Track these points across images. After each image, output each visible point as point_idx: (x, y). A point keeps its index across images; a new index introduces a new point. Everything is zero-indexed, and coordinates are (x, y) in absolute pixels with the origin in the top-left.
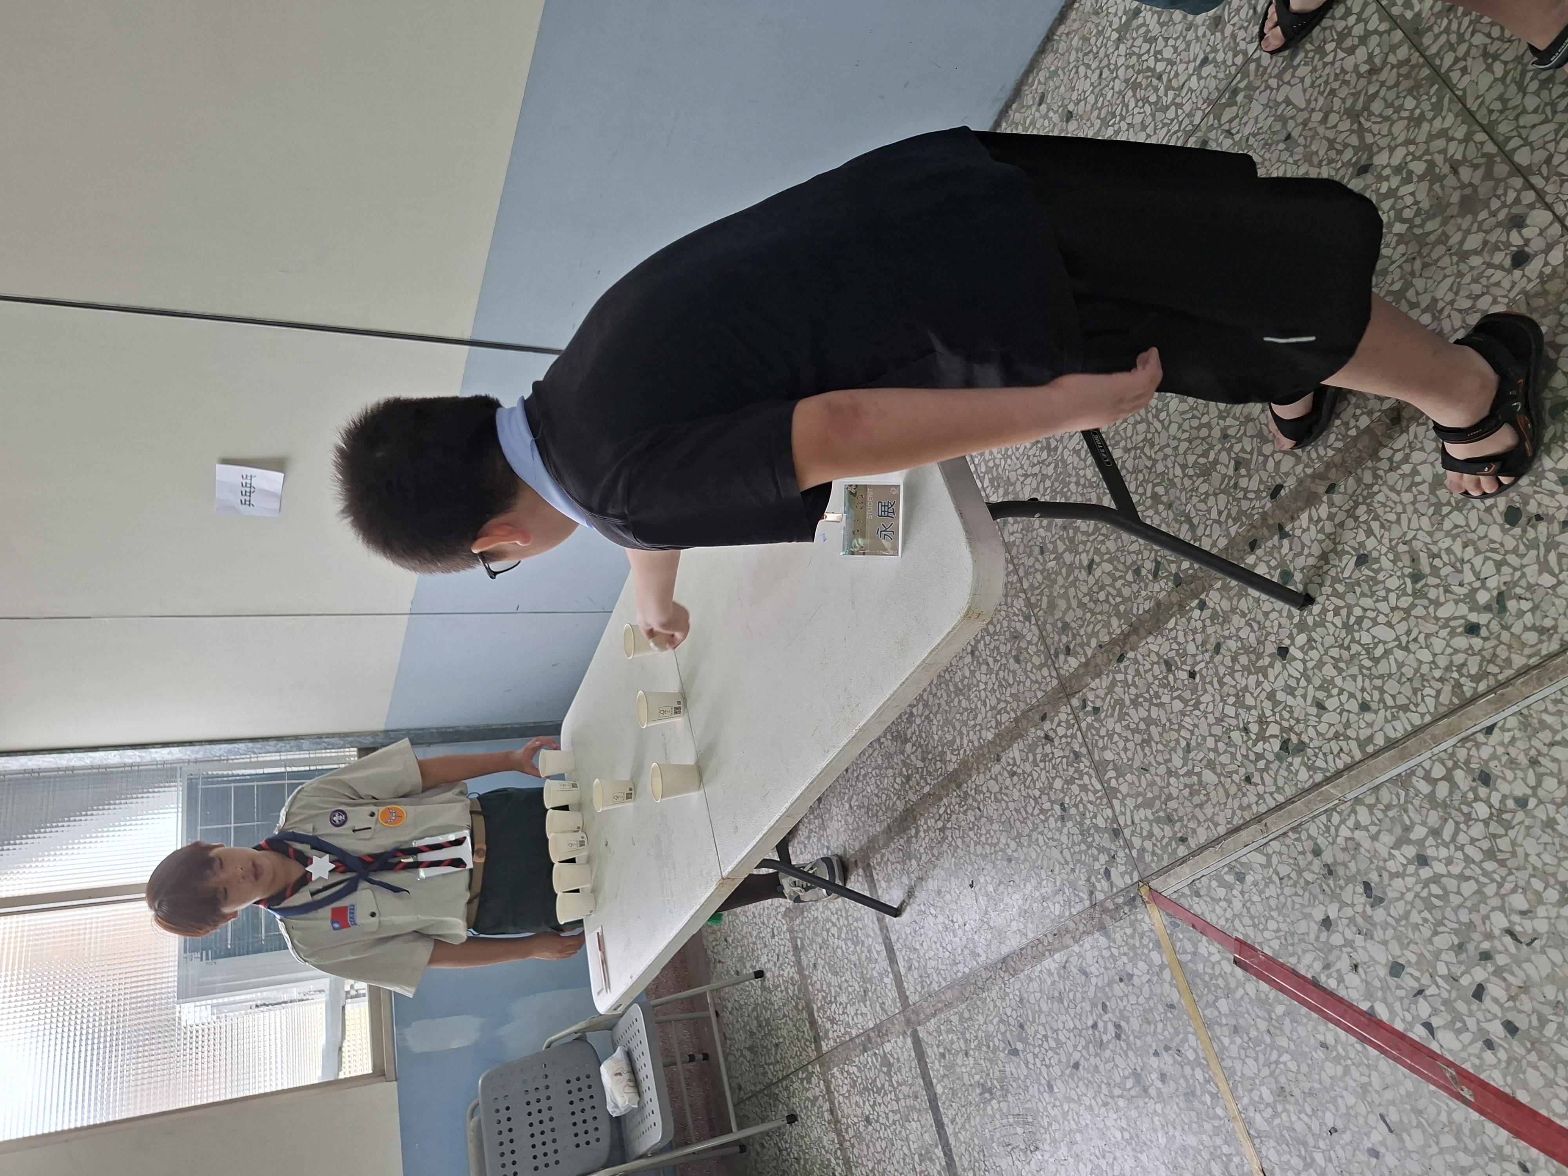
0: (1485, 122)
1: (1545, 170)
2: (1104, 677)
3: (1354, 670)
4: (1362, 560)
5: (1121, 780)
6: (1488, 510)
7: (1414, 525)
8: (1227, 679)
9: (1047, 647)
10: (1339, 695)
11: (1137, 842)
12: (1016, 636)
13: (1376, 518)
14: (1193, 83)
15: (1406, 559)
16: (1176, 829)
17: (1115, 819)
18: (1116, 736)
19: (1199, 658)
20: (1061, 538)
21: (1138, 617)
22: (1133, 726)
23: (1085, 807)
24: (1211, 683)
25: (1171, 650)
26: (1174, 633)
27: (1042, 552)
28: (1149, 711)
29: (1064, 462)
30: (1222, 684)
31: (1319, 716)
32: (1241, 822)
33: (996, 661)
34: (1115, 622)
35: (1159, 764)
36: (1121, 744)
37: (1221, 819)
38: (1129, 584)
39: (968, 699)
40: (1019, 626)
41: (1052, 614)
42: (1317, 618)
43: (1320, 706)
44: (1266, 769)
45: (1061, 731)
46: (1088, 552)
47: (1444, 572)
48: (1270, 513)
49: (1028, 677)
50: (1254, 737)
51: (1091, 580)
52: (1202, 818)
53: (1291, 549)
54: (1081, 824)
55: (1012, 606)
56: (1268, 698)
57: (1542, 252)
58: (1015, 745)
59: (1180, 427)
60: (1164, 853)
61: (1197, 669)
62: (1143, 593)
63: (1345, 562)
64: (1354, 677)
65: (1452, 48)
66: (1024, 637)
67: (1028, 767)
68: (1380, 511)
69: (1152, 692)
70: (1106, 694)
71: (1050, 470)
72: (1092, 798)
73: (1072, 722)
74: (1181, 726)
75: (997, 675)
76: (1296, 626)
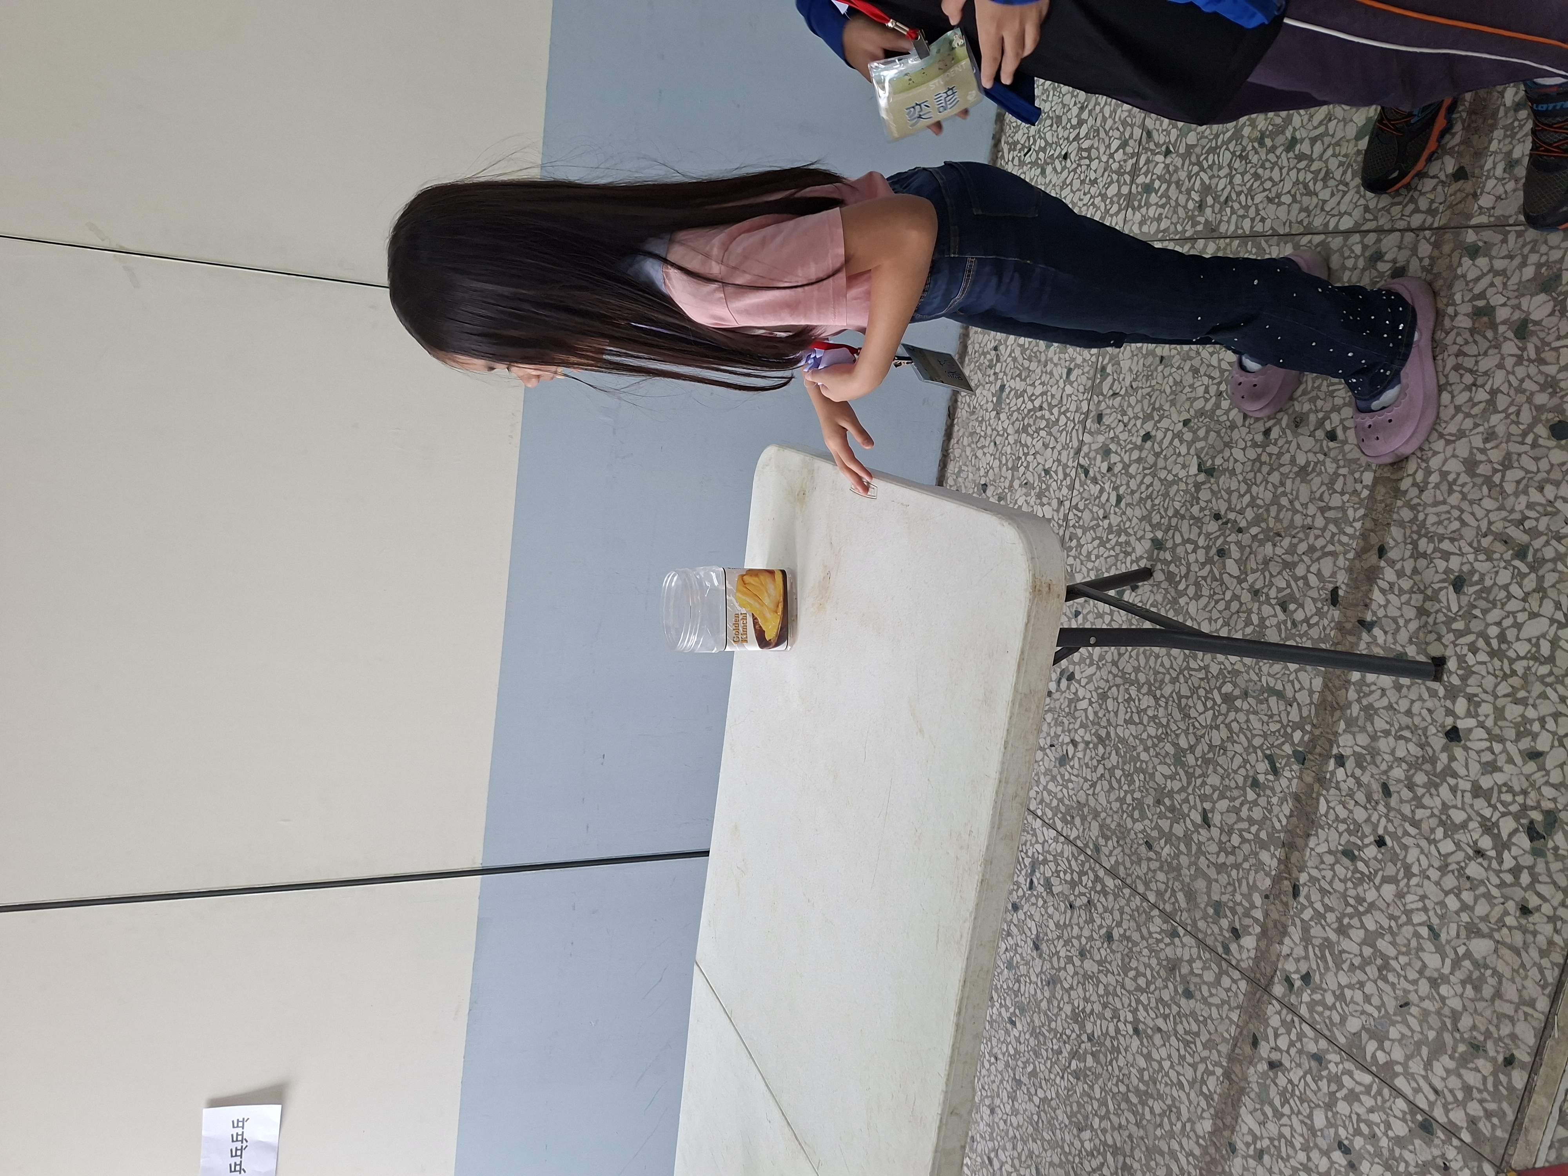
0: (1302, 230)
1: (1368, 216)
2: (1291, 929)
3: (1537, 688)
4: (1458, 584)
5: (1387, 1044)
6: (1534, 445)
7: (1480, 513)
8: (1420, 814)
9: (1212, 950)
10: (1543, 727)
11: (1458, 1117)
12: (1173, 966)
13: (1442, 538)
14: (1069, 389)
15: (1499, 547)
16: (1492, 1053)
17: (1413, 1107)
18: (1348, 993)
19: (1375, 818)
20: (1161, 816)
21: (1285, 830)
22: (1357, 961)
23: (1369, 1124)
24: (1406, 833)
25: (1341, 834)
26: (1331, 816)
27: (1149, 846)
28: (1363, 926)
29: (1123, 740)
30: (1416, 824)
31: (1541, 768)
32: (1557, 971)
33: (1166, 1017)
34: (1265, 856)
35: (1415, 982)
36: (1358, 996)
37: (1532, 990)
38: (1255, 803)
39: (1160, 1097)
40: (1169, 951)
41: (1196, 905)
42: (1460, 672)
43: (1534, 755)
44: (1535, 879)
45: (1283, 1043)
46: (1195, 807)
47: (1542, 527)
48: (1344, 620)
49: (1210, 1005)
50: (1493, 853)
51: (1215, 832)
52: (1509, 1009)
53: (1386, 633)
54: (1378, 1154)
55: (1150, 933)
56: (1475, 796)
57: (1411, 257)
58: (1243, 1110)
59: (1210, 620)
60: (1500, 1102)
61: (1381, 831)
62: (1275, 800)
63: (1444, 600)
64: (1543, 696)
65: (1244, 217)
66: (1181, 960)
67: (1272, 1128)
68: (1441, 530)
69: (1352, 901)
70: (1306, 948)
71: (1114, 759)
72: (1368, 1102)
73: (1289, 1018)
74: (1408, 913)
75: (1176, 1033)
76: (1445, 698)
